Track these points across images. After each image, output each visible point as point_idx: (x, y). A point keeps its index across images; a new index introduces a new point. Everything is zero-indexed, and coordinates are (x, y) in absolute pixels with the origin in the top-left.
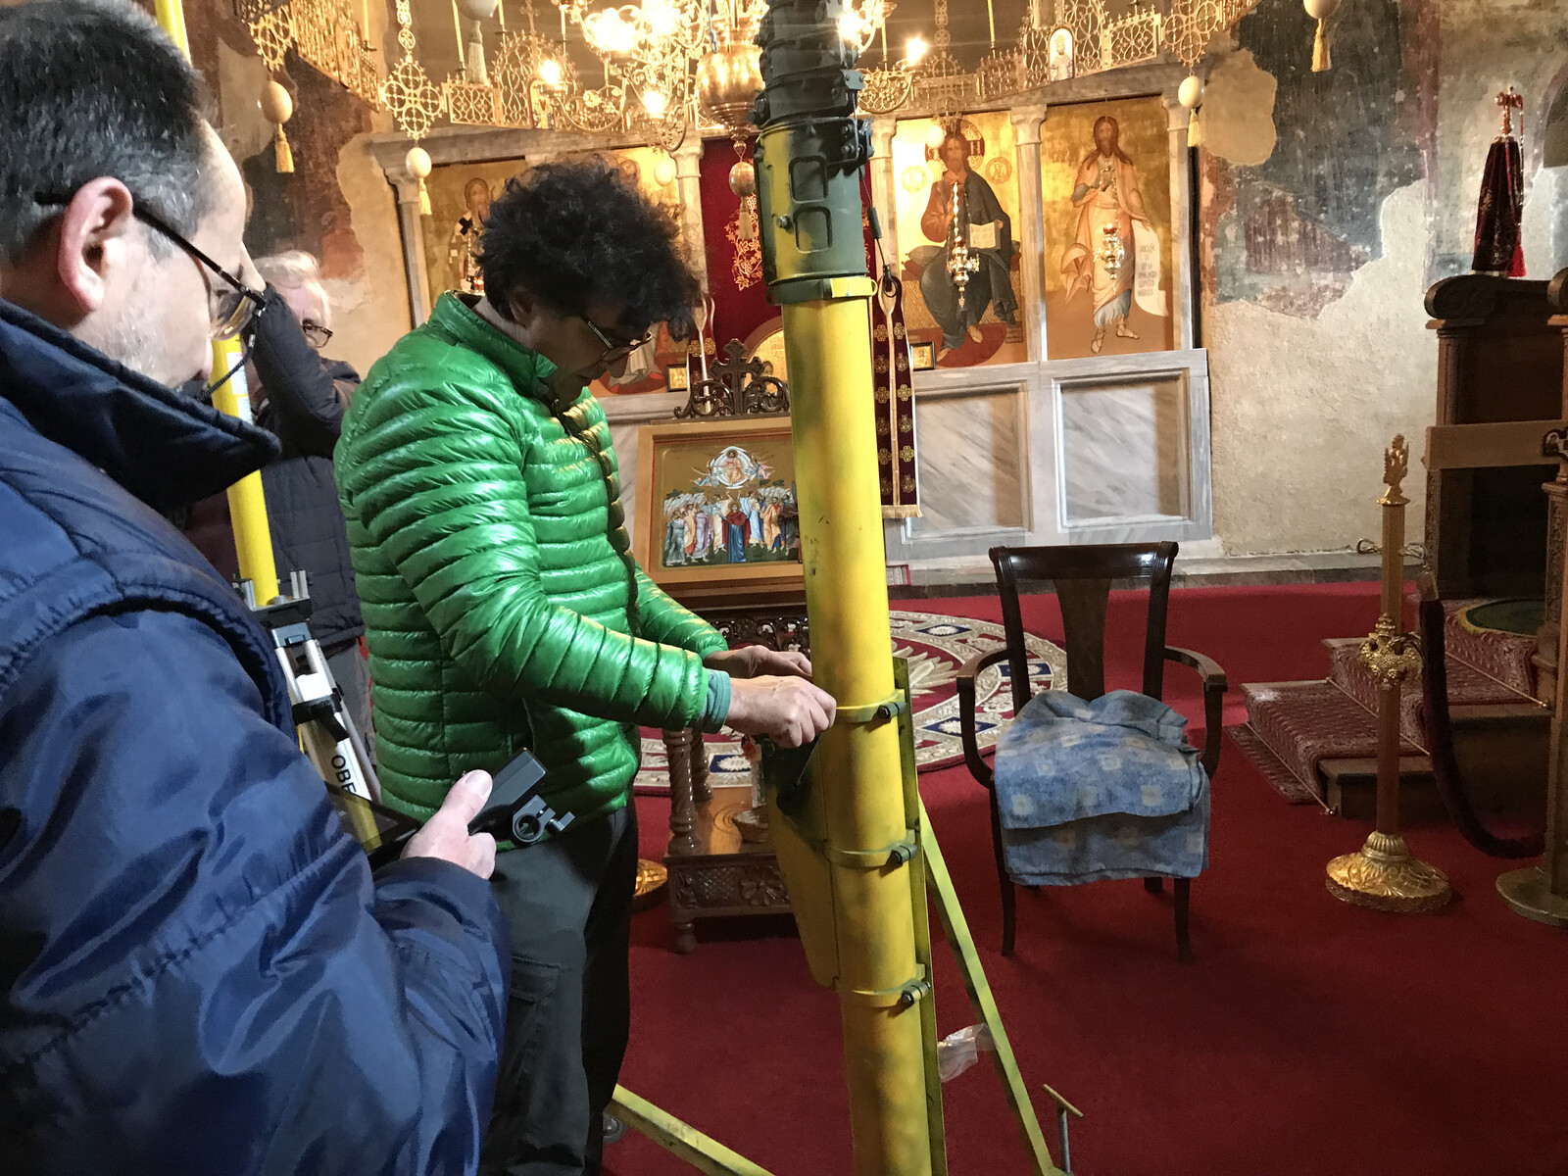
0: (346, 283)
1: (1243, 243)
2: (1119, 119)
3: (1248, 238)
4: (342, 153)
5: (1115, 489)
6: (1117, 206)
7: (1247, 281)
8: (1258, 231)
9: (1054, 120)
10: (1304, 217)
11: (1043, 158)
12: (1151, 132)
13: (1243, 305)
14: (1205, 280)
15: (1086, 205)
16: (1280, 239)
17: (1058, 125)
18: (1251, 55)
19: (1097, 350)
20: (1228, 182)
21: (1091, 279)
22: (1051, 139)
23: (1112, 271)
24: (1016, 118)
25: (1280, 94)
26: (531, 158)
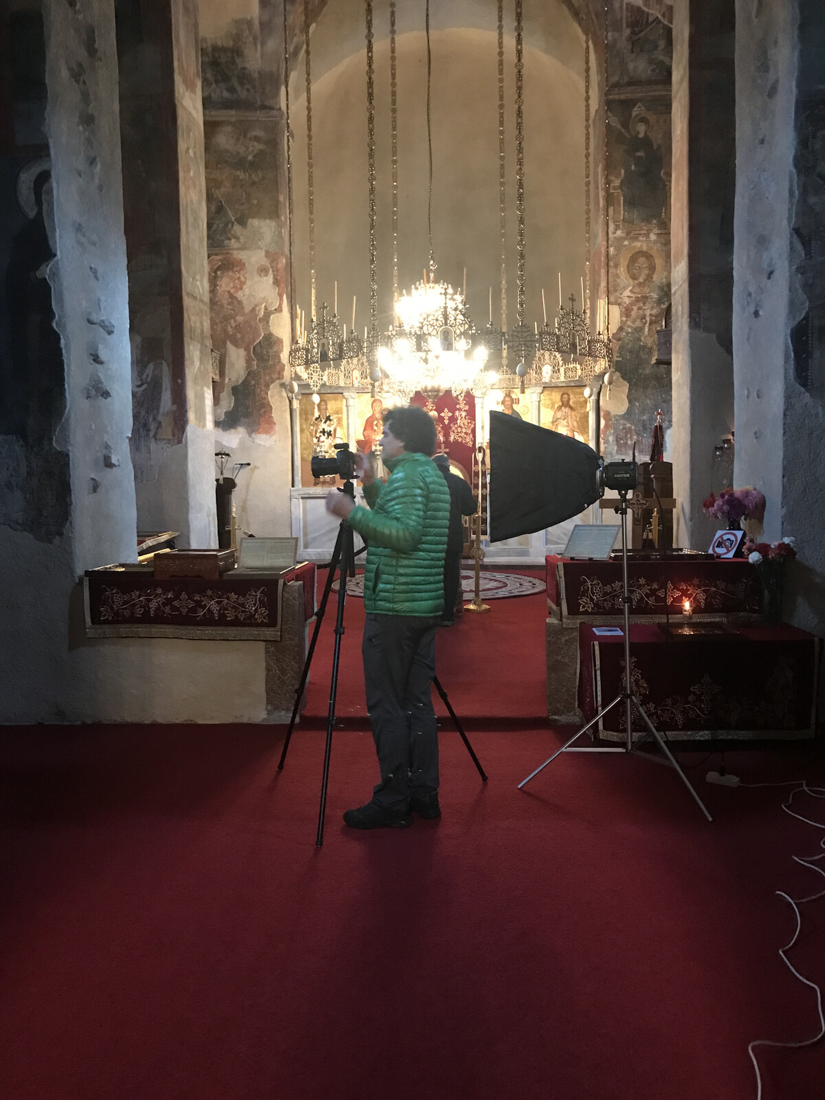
0: (268, 436)
1: (615, 443)
2: (570, 394)
3: (617, 441)
4: (271, 387)
6: (568, 426)
8: (621, 439)
9: (546, 393)
10: (638, 435)
11: (541, 407)
12: (582, 399)
15: (557, 425)
16: (629, 442)
17: (548, 395)
18: (619, 374)
20: (611, 420)
22: (545, 400)
24: (532, 391)
25: (630, 389)
26: (346, 394)
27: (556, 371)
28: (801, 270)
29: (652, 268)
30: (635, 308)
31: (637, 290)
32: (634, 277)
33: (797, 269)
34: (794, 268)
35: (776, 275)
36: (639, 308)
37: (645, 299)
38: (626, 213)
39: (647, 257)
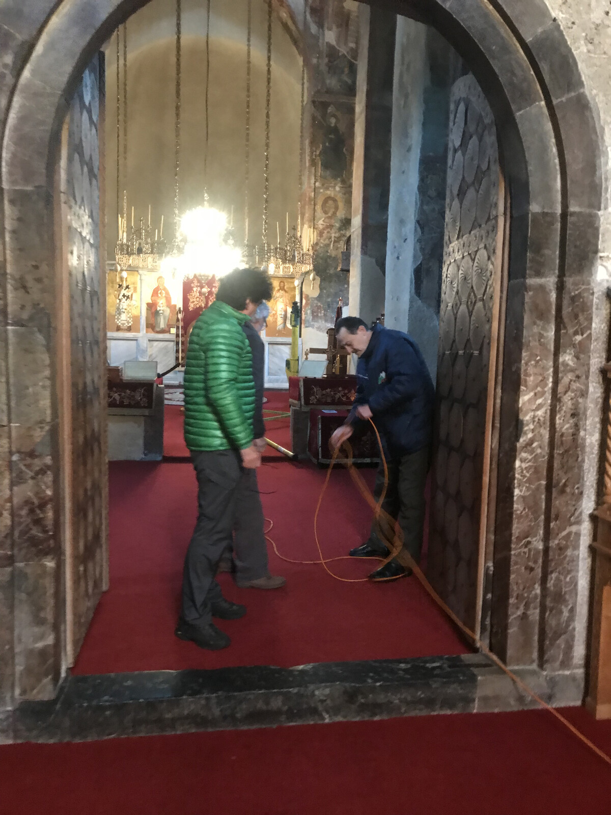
2: (285, 282)
3: (312, 313)
5: (279, 369)
6: (283, 302)
7: (312, 323)
8: (315, 312)
10: (325, 310)
12: (292, 286)
13: (310, 329)
14: (303, 322)
15: (276, 301)
16: (319, 315)
18: (315, 272)
19: (277, 335)
20: (309, 300)
21: (276, 319)
23: (281, 317)
25: (321, 282)
26: (140, 272)
27: (277, 267)
28: (419, 241)
29: (337, 208)
30: (326, 232)
31: (327, 220)
32: (326, 212)
33: (417, 240)
34: (416, 239)
35: (408, 241)
36: (328, 232)
37: (331, 226)
38: (322, 172)
39: (333, 201)
